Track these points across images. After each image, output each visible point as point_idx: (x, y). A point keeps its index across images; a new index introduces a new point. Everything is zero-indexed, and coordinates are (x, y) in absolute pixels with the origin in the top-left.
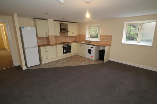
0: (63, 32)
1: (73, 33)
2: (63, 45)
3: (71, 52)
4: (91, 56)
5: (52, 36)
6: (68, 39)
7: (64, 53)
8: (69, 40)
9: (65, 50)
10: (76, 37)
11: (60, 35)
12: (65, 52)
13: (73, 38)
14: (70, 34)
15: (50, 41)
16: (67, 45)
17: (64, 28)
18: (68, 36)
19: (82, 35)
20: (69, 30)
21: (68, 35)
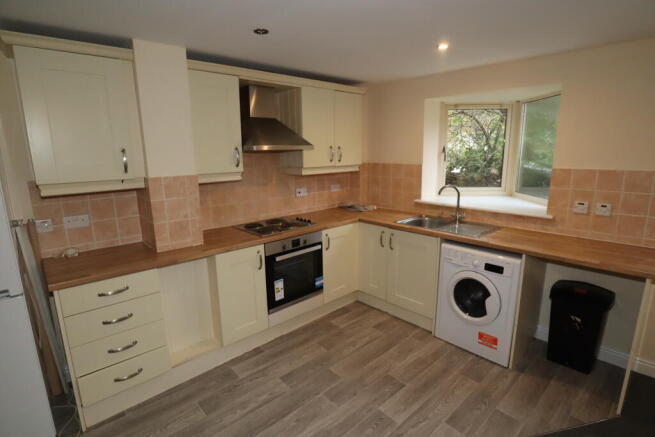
0: (266, 148)
1: (335, 153)
2: (261, 248)
3: (321, 288)
4: (481, 336)
5: (175, 184)
6: (303, 192)
7: (273, 304)
8: (304, 202)
9: (279, 285)
10: (350, 179)
11: (241, 168)
12: (279, 296)
13: (336, 189)
14: (314, 161)
15: (156, 224)
16: (296, 245)
17: (274, 121)
18: (304, 173)
19: (398, 167)
20: (306, 136)
21: (301, 167)
